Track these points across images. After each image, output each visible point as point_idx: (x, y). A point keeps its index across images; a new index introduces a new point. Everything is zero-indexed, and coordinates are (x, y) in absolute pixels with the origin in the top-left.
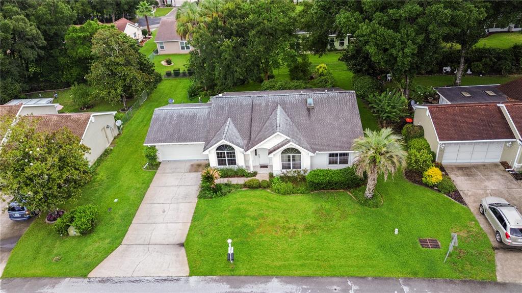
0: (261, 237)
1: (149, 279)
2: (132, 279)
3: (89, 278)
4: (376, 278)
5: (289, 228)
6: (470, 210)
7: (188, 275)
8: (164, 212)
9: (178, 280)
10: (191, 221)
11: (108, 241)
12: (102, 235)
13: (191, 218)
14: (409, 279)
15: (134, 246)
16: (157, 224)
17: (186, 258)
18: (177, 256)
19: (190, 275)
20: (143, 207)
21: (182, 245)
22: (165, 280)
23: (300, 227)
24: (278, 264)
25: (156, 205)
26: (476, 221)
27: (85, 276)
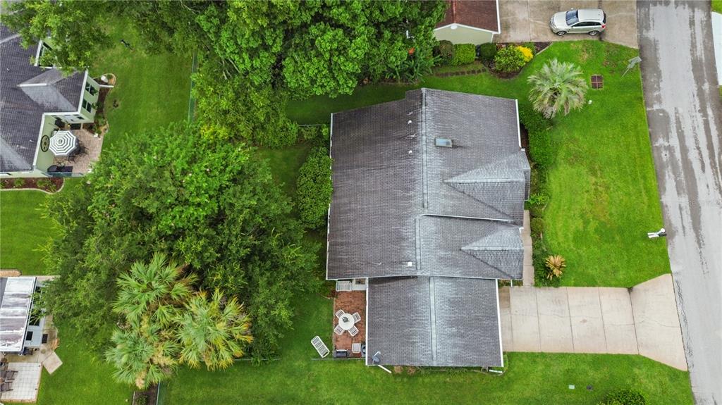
0: (611, 214)
1: (680, 309)
2: (683, 324)
3: (688, 367)
4: (649, 126)
5: (596, 189)
6: (556, 42)
7: (670, 274)
8: (584, 321)
9: (677, 282)
10: (596, 288)
11: (636, 371)
12: (629, 381)
13: (592, 288)
14: (646, 103)
15: (638, 339)
16: (605, 323)
17: (649, 281)
18: (645, 290)
19: (671, 272)
20: (579, 349)
21: (630, 290)
22: (680, 293)
23: (593, 180)
24: (646, 199)
25: (575, 333)
26: (571, 42)
27: (687, 374)
